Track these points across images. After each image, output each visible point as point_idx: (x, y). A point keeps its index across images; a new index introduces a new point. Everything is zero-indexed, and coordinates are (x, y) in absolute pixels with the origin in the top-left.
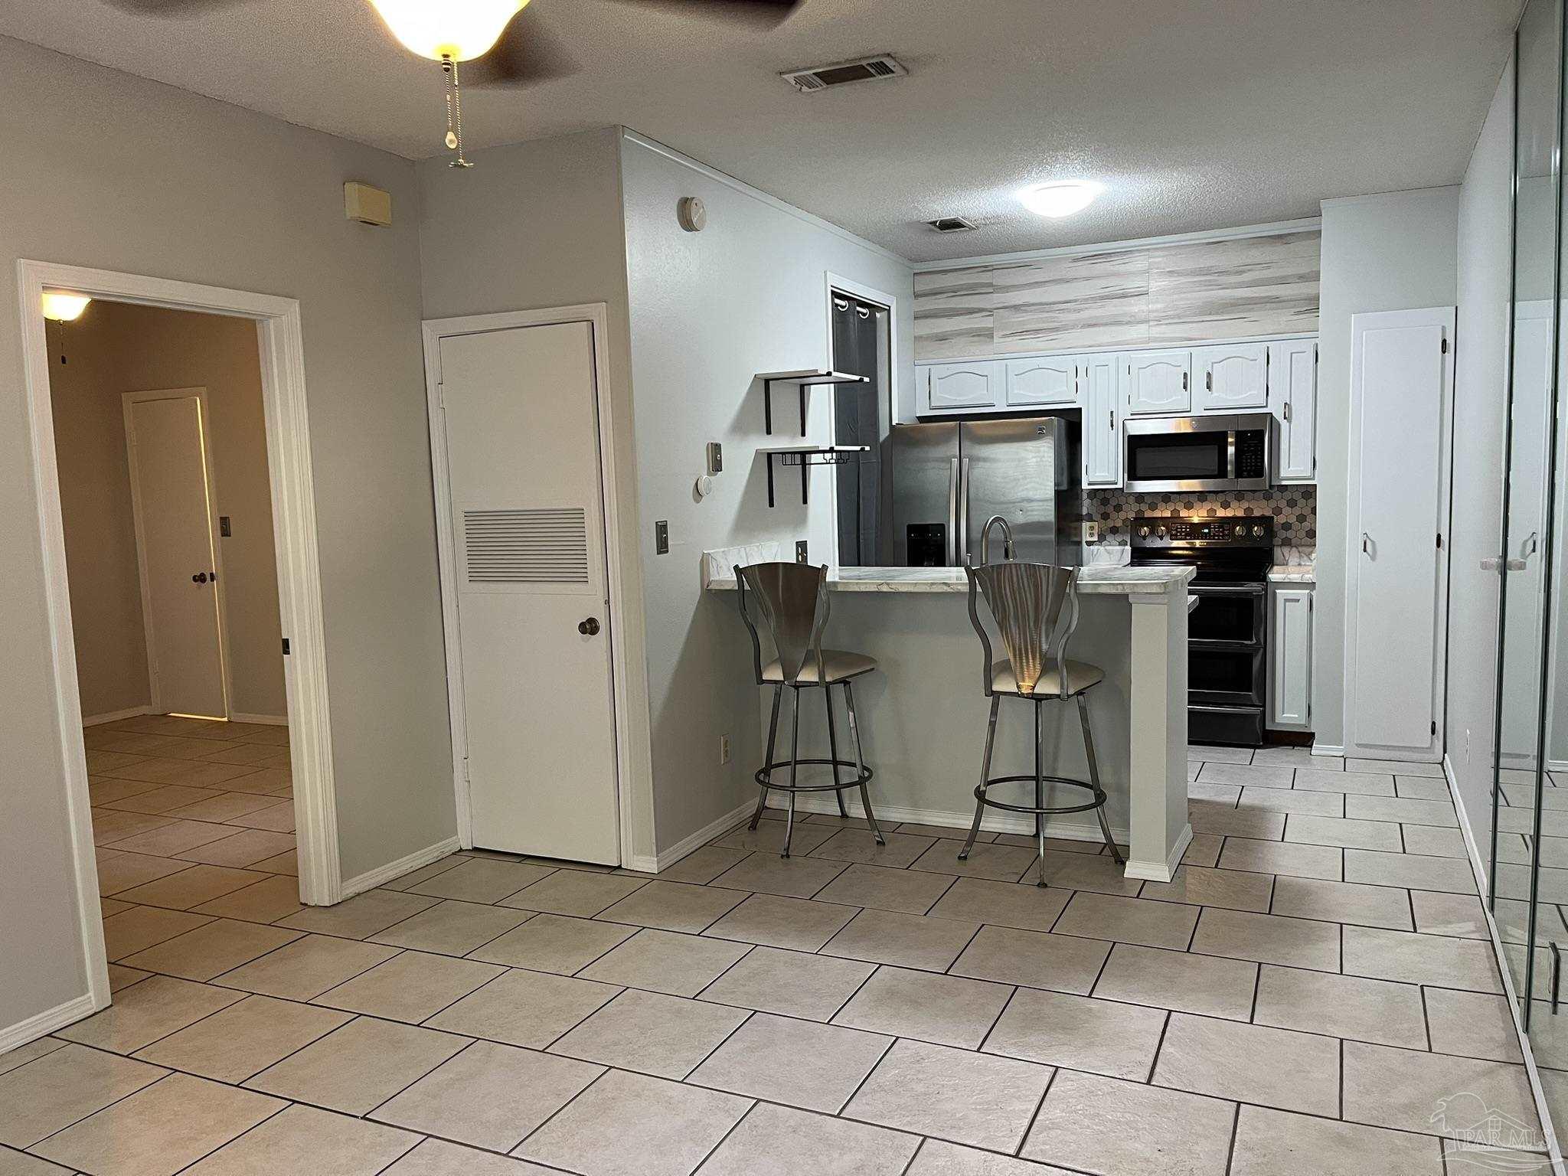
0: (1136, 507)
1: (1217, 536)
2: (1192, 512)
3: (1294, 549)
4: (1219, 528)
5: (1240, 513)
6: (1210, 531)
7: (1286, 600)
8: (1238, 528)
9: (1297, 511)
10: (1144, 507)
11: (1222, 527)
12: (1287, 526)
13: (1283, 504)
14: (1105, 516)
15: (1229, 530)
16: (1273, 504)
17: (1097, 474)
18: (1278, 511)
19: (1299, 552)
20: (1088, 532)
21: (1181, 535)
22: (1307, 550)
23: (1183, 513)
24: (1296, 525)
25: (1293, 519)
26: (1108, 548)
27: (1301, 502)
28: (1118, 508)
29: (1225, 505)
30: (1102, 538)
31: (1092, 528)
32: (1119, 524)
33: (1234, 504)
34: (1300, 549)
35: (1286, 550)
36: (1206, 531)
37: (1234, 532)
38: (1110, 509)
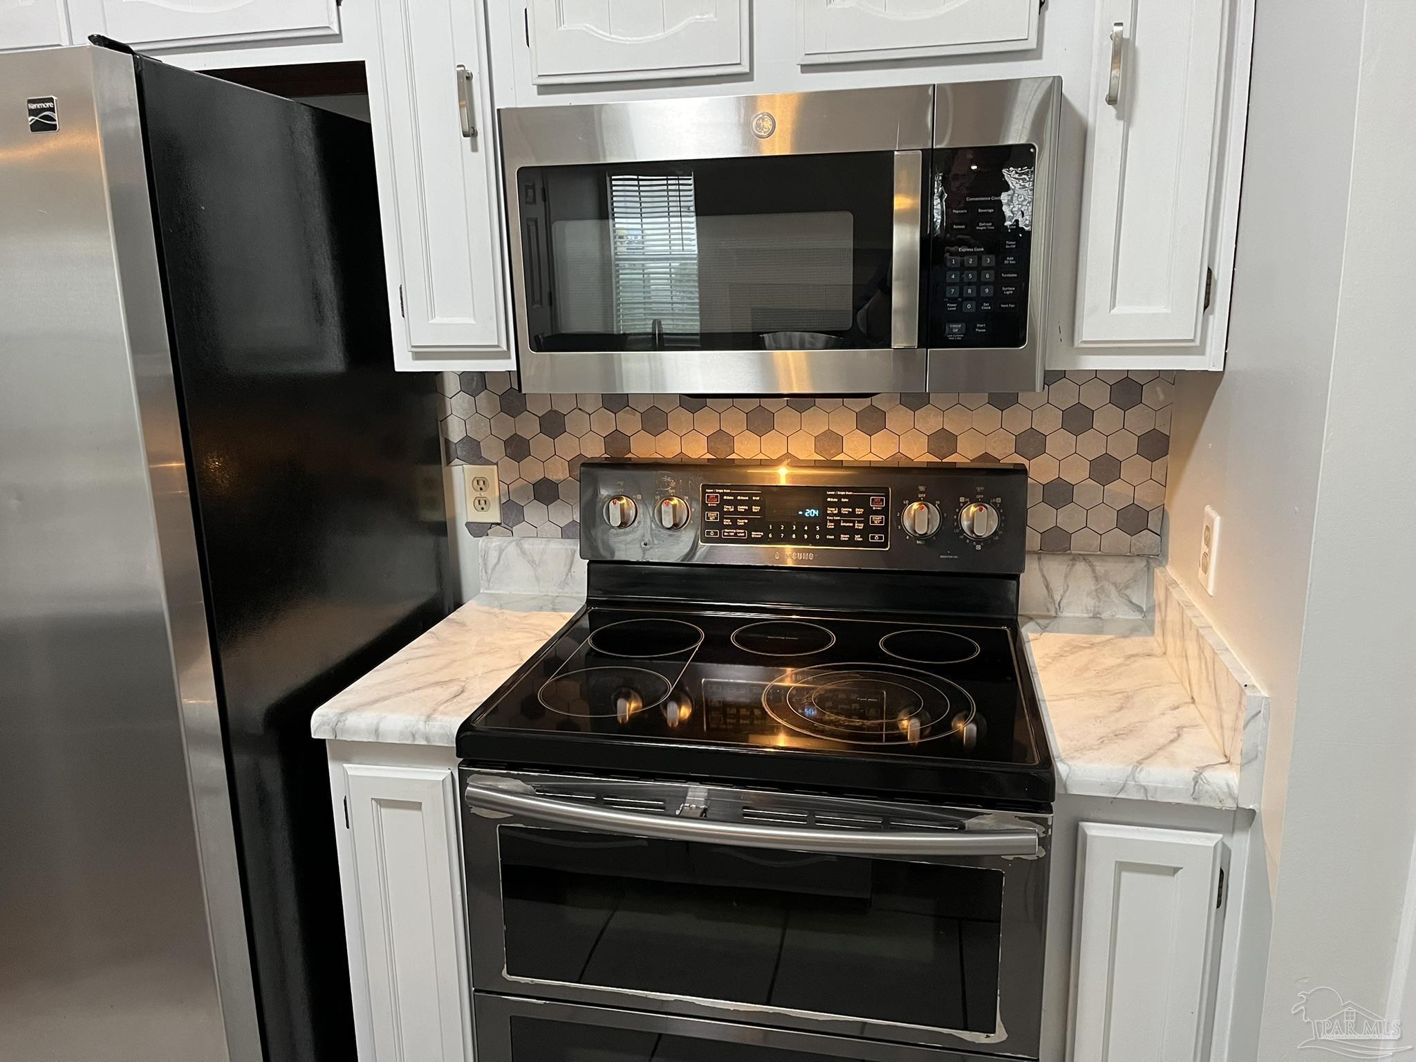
0: (606, 423)
1: (846, 530)
2: (769, 446)
3: (1081, 567)
4: (853, 504)
5: (918, 453)
6: (824, 514)
7: (1122, 867)
8: (915, 505)
9: (1091, 446)
10: (630, 423)
11: (863, 502)
12: (1059, 493)
13: (1049, 422)
14: (517, 448)
15: (884, 512)
16: (1018, 419)
17: (437, 320)
18: (1032, 442)
19: (1097, 579)
20: (472, 495)
21: (734, 526)
22: (1120, 571)
23: (746, 447)
24: (1087, 490)
25: (1077, 474)
26: (527, 545)
27: (1107, 417)
28: (553, 424)
29: (872, 422)
30: (512, 512)
31: (481, 484)
32: (559, 472)
33: (898, 418)
34: (1100, 567)
35: (1055, 568)
36: (812, 513)
37: (899, 521)
38: (528, 427)
